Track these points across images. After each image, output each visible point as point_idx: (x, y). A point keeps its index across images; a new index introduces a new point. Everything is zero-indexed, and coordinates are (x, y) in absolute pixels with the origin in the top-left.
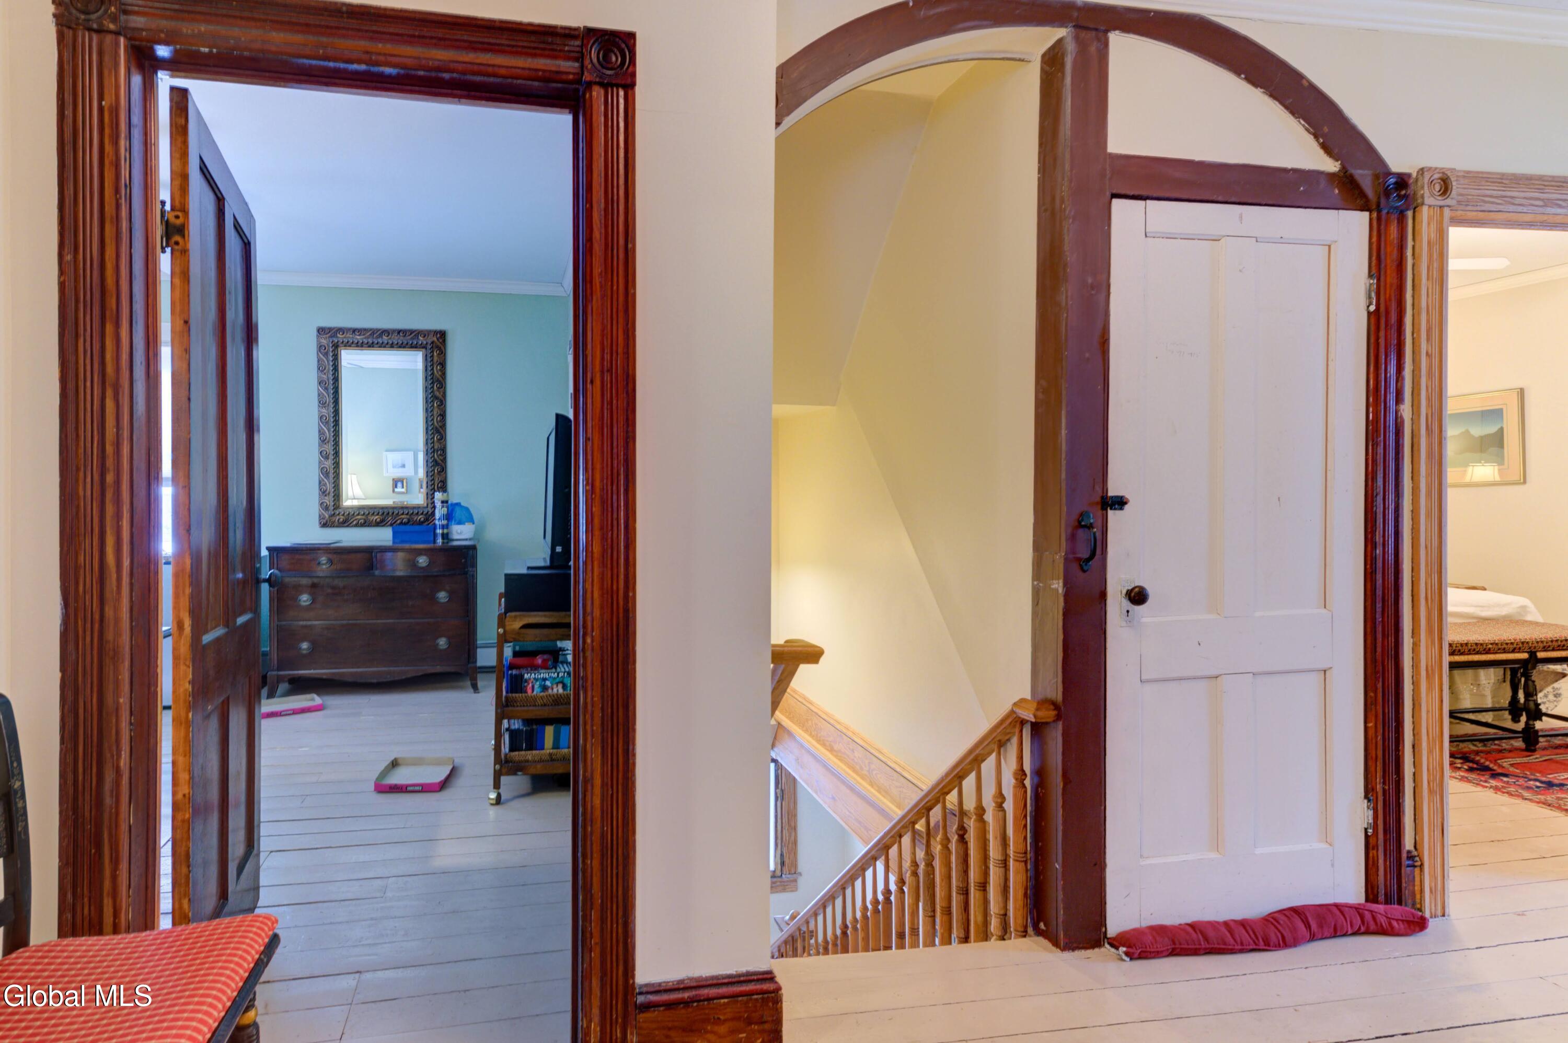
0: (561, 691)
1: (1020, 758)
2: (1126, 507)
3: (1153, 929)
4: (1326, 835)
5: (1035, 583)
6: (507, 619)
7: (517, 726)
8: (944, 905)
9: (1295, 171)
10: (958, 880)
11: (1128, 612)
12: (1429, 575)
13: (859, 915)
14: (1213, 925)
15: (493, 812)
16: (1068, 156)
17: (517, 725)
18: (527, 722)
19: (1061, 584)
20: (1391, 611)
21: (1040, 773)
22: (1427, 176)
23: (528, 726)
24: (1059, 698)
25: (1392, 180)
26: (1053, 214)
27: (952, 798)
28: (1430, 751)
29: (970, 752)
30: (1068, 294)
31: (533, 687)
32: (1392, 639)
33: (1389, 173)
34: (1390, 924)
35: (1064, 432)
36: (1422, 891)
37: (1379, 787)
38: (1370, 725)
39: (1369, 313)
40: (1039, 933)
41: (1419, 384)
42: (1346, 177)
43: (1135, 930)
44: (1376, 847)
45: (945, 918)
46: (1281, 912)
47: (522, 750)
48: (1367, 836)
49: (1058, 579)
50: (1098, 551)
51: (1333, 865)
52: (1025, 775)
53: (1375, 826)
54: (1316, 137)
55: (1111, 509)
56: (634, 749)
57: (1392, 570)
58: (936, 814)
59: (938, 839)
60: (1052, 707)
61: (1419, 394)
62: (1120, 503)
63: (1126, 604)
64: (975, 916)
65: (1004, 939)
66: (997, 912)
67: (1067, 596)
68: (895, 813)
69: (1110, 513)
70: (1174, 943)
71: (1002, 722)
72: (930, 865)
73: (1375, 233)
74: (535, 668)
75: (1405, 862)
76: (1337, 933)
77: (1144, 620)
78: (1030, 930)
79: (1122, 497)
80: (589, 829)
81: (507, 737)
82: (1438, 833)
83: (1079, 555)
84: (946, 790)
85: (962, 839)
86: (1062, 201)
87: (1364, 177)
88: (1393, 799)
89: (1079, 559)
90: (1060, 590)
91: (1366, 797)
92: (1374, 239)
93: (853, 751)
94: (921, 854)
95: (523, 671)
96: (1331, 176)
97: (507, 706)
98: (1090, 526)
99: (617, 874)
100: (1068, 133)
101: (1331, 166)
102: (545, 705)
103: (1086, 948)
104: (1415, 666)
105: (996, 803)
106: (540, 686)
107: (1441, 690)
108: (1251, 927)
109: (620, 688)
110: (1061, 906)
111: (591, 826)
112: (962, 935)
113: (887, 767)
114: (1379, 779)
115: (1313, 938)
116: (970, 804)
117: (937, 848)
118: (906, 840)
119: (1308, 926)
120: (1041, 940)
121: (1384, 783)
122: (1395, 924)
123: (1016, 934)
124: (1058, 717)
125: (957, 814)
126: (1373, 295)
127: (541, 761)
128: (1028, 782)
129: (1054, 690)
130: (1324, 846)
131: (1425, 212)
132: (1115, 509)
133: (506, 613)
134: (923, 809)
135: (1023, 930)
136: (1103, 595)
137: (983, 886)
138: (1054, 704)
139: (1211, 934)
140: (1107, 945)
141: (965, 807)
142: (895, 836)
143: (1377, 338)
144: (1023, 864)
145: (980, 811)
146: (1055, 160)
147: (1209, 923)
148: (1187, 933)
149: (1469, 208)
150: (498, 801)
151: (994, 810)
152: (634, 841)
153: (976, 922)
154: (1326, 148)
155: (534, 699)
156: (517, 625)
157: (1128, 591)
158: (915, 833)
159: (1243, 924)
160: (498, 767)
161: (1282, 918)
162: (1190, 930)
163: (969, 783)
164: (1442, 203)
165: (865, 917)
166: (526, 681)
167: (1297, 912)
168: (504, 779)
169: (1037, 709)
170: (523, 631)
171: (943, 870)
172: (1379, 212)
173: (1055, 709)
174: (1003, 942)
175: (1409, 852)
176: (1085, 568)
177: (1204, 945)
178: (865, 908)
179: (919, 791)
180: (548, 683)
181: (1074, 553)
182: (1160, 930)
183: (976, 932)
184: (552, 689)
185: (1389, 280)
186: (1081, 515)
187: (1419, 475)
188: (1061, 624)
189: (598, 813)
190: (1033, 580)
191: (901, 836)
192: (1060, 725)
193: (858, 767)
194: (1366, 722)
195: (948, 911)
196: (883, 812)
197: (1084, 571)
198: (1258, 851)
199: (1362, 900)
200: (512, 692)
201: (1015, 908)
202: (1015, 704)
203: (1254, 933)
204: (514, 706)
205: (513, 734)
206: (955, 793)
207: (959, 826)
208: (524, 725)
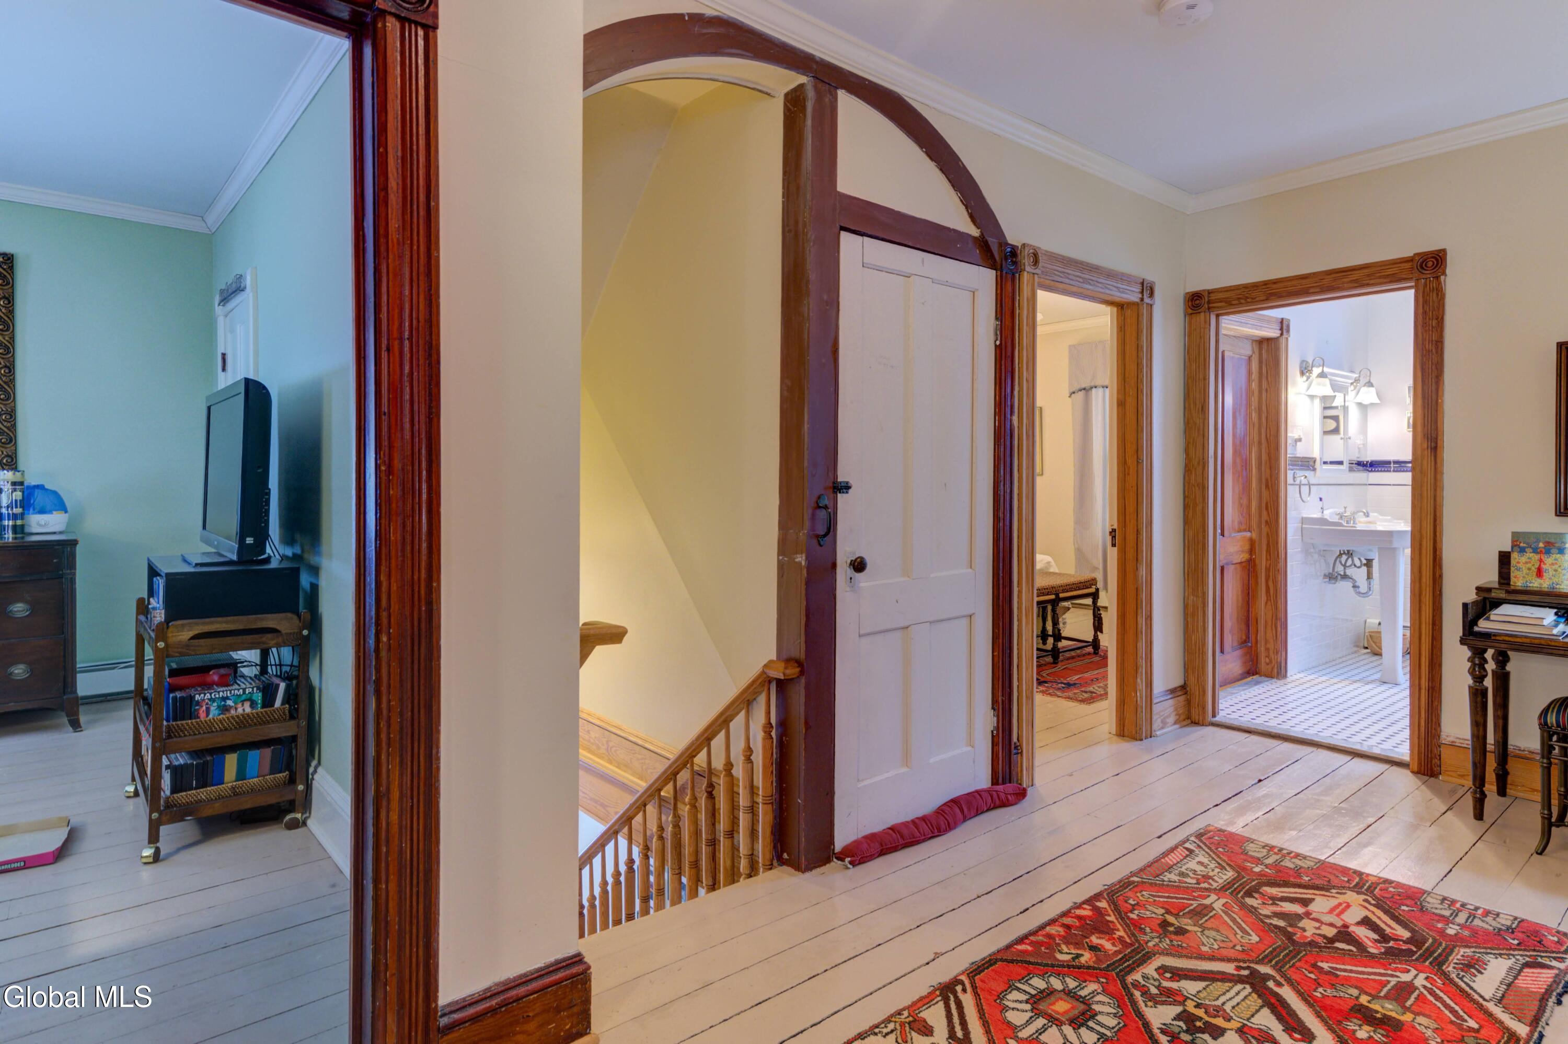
0: (248, 710)
1: (768, 713)
2: (850, 491)
3: (866, 837)
4: (970, 743)
5: (781, 558)
6: (170, 630)
7: (182, 761)
8: (693, 859)
9: (954, 230)
10: (707, 834)
11: (851, 578)
12: (1027, 541)
13: (597, 891)
14: (905, 824)
15: (147, 874)
16: (809, 188)
17: (180, 759)
18: (195, 754)
19: (804, 558)
20: (1008, 568)
21: (784, 725)
22: (1027, 249)
23: (200, 758)
24: (803, 656)
25: (1009, 250)
26: (796, 235)
27: (700, 759)
28: (1027, 669)
29: (722, 714)
30: (811, 306)
31: (208, 710)
32: (1007, 589)
33: (1008, 244)
34: (1007, 797)
35: (806, 426)
36: (1022, 770)
37: (1000, 699)
38: (996, 653)
39: (996, 346)
40: (782, 862)
41: (1022, 402)
42: (983, 241)
43: (855, 842)
44: (997, 744)
45: (693, 871)
46: (945, 804)
47: (191, 789)
48: (993, 736)
49: (802, 553)
50: (832, 530)
51: (974, 762)
52: (772, 727)
53: (997, 728)
54: (967, 208)
55: (840, 492)
56: (438, 752)
57: (1008, 538)
58: (684, 776)
59: (687, 800)
60: (796, 665)
61: (1022, 409)
62: (846, 488)
63: (850, 572)
64: (725, 862)
65: (751, 876)
66: (746, 853)
67: (808, 568)
68: (639, 785)
69: (839, 495)
70: (882, 845)
71: (754, 682)
72: (677, 826)
73: (999, 287)
74: (208, 686)
75: (1014, 751)
76: (978, 812)
77: (862, 585)
78: (775, 863)
79: (847, 483)
80: (384, 849)
81: (166, 777)
82: (1030, 727)
83: (818, 533)
84: (694, 754)
85: (711, 795)
86: (805, 226)
87: (993, 243)
88: (1007, 706)
89: (817, 536)
90: (803, 563)
91: (993, 708)
92: (999, 292)
93: (588, 732)
94: (668, 819)
95: (192, 692)
96: (975, 238)
97: (169, 737)
98: (826, 507)
99: (418, 892)
100: (810, 168)
101: (975, 232)
102: (226, 729)
103: (820, 866)
104: (1019, 608)
105: (745, 756)
106: (219, 707)
107: (1033, 623)
108: (929, 820)
109: (422, 688)
110: (802, 834)
111: (387, 846)
112: (711, 883)
113: (628, 742)
114: (1000, 694)
115: (965, 819)
116: (718, 763)
117: (684, 810)
118: (651, 809)
119: (962, 811)
120: (785, 867)
121: (1003, 696)
122: (1009, 797)
123: (764, 869)
124: (802, 673)
125: (706, 776)
126: (998, 333)
127: (220, 798)
128: (773, 734)
129: (798, 649)
130: (969, 748)
131: (1025, 276)
132: (843, 492)
133: (168, 621)
134: (671, 775)
135: (770, 863)
136: (834, 565)
137: (731, 833)
138: (799, 663)
139: (905, 832)
140: (835, 860)
141: (714, 765)
142: (640, 806)
143: (1001, 366)
144: (770, 805)
145: (729, 766)
146: (798, 188)
147: (903, 823)
148: (891, 835)
149: (1047, 277)
150: (156, 858)
151: (744, 763)
152: (438, 852)
153: (725, 868)
154: (972, 217)
155: (211, 724)
156: (186, 635)
157: (852, 561)
158: (661, 799)
159: (924, 819)
160: (155, 815)
161: (947, 809)
162: (891, 832)
163: (718, 742)
164: (1034, 271)
165: (604, 892)
166: (198, 703)
167: (955, 801)
168: (164, 830)
169: (786, 668)
170: (196, 642)
171: (691, 829)
172: (1001, 272)
173: (799, 667)
174: (751, 879)
175: (1015, 743)
176: (822, 543)
177: (901, 842)
178: (604, 883)
179: (667, 761)
180: (229, 703)
181: (814, 530)
182: (871, 838)
183: (725, 878)
184: (236, 709)
185: (1007, 323)
186: (819, 497)
187: (1022, 469)
188: (804, 592)
189: (395, 829)
190: (779, 555)
191: (645, 805)
192: (803, 680)
193: (594, 747)
194: (993, 652)
195: (696, 865)
196: (624, 787)
197: (821, 546)
198: (932, 761)
199: (990, 785)
200: (175, 719)
201: (764, 846)
202: (765, 666)
203: (930, 823)
204: (180, 736)
205: (176, 771)
206: (704, 753)
207: (708, 784)
208: (192, 758)
